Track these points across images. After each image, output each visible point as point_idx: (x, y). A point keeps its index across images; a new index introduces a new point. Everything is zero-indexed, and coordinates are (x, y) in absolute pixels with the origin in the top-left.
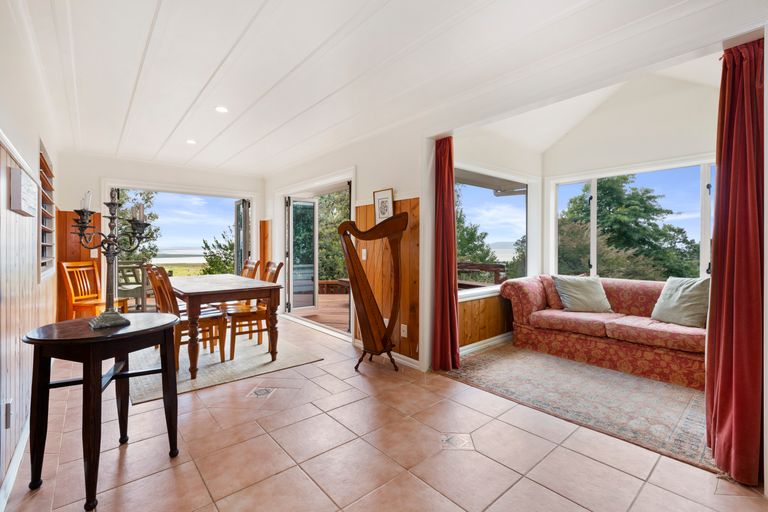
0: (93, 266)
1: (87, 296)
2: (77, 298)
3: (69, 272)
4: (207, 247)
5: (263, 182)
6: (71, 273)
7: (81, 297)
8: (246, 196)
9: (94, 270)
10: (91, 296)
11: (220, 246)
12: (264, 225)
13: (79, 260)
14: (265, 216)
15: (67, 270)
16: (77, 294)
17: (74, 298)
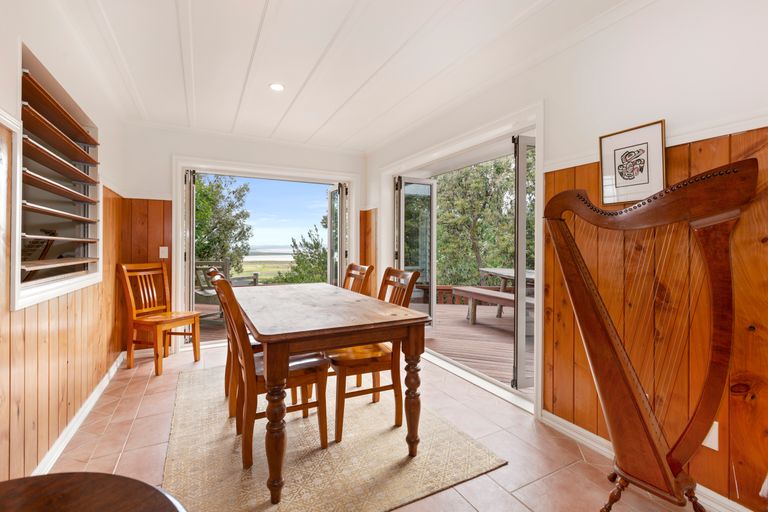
0: (162, 269)
1: (152, 309)
2: (140, 311)
3: (130, 278)
4: (295, 245)
5: (364, 161)
6: (133, 280)
7: (144, 310)
8: (343, 178)
9: (162, 274)
10: (157, 308)
11: (306, 245)
12: (365, 217)
13: (146, 260)
14: (366, 205)
15: (127, 275)
16: (139, 306)
17: (135, 312)
